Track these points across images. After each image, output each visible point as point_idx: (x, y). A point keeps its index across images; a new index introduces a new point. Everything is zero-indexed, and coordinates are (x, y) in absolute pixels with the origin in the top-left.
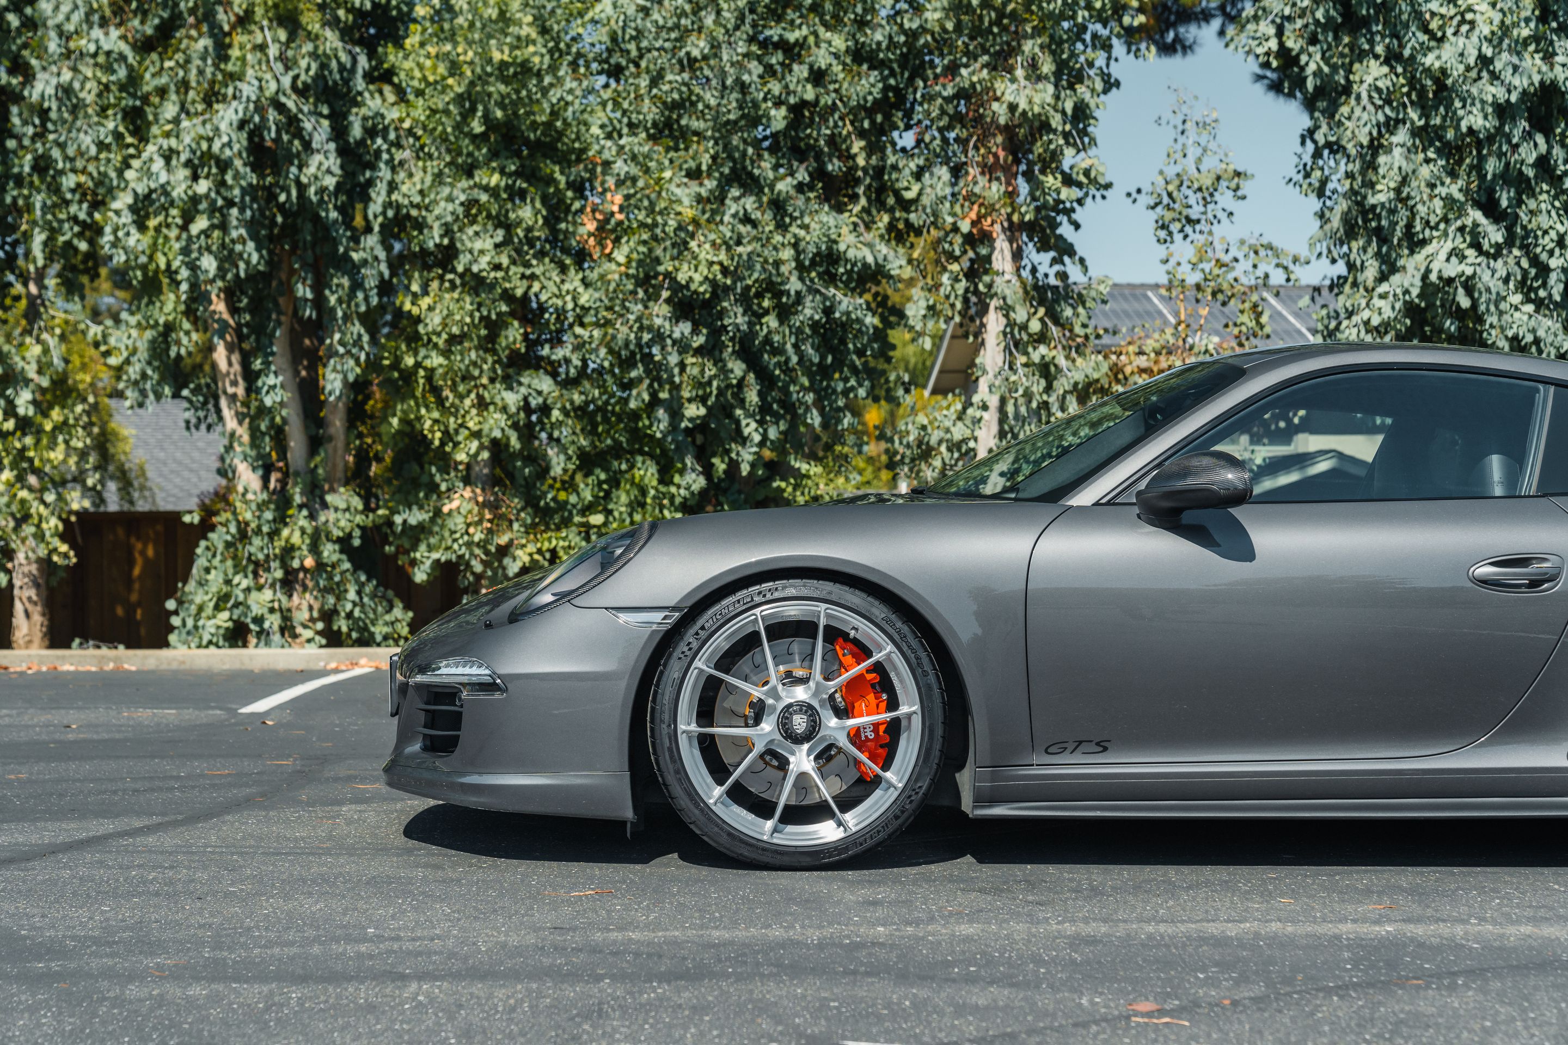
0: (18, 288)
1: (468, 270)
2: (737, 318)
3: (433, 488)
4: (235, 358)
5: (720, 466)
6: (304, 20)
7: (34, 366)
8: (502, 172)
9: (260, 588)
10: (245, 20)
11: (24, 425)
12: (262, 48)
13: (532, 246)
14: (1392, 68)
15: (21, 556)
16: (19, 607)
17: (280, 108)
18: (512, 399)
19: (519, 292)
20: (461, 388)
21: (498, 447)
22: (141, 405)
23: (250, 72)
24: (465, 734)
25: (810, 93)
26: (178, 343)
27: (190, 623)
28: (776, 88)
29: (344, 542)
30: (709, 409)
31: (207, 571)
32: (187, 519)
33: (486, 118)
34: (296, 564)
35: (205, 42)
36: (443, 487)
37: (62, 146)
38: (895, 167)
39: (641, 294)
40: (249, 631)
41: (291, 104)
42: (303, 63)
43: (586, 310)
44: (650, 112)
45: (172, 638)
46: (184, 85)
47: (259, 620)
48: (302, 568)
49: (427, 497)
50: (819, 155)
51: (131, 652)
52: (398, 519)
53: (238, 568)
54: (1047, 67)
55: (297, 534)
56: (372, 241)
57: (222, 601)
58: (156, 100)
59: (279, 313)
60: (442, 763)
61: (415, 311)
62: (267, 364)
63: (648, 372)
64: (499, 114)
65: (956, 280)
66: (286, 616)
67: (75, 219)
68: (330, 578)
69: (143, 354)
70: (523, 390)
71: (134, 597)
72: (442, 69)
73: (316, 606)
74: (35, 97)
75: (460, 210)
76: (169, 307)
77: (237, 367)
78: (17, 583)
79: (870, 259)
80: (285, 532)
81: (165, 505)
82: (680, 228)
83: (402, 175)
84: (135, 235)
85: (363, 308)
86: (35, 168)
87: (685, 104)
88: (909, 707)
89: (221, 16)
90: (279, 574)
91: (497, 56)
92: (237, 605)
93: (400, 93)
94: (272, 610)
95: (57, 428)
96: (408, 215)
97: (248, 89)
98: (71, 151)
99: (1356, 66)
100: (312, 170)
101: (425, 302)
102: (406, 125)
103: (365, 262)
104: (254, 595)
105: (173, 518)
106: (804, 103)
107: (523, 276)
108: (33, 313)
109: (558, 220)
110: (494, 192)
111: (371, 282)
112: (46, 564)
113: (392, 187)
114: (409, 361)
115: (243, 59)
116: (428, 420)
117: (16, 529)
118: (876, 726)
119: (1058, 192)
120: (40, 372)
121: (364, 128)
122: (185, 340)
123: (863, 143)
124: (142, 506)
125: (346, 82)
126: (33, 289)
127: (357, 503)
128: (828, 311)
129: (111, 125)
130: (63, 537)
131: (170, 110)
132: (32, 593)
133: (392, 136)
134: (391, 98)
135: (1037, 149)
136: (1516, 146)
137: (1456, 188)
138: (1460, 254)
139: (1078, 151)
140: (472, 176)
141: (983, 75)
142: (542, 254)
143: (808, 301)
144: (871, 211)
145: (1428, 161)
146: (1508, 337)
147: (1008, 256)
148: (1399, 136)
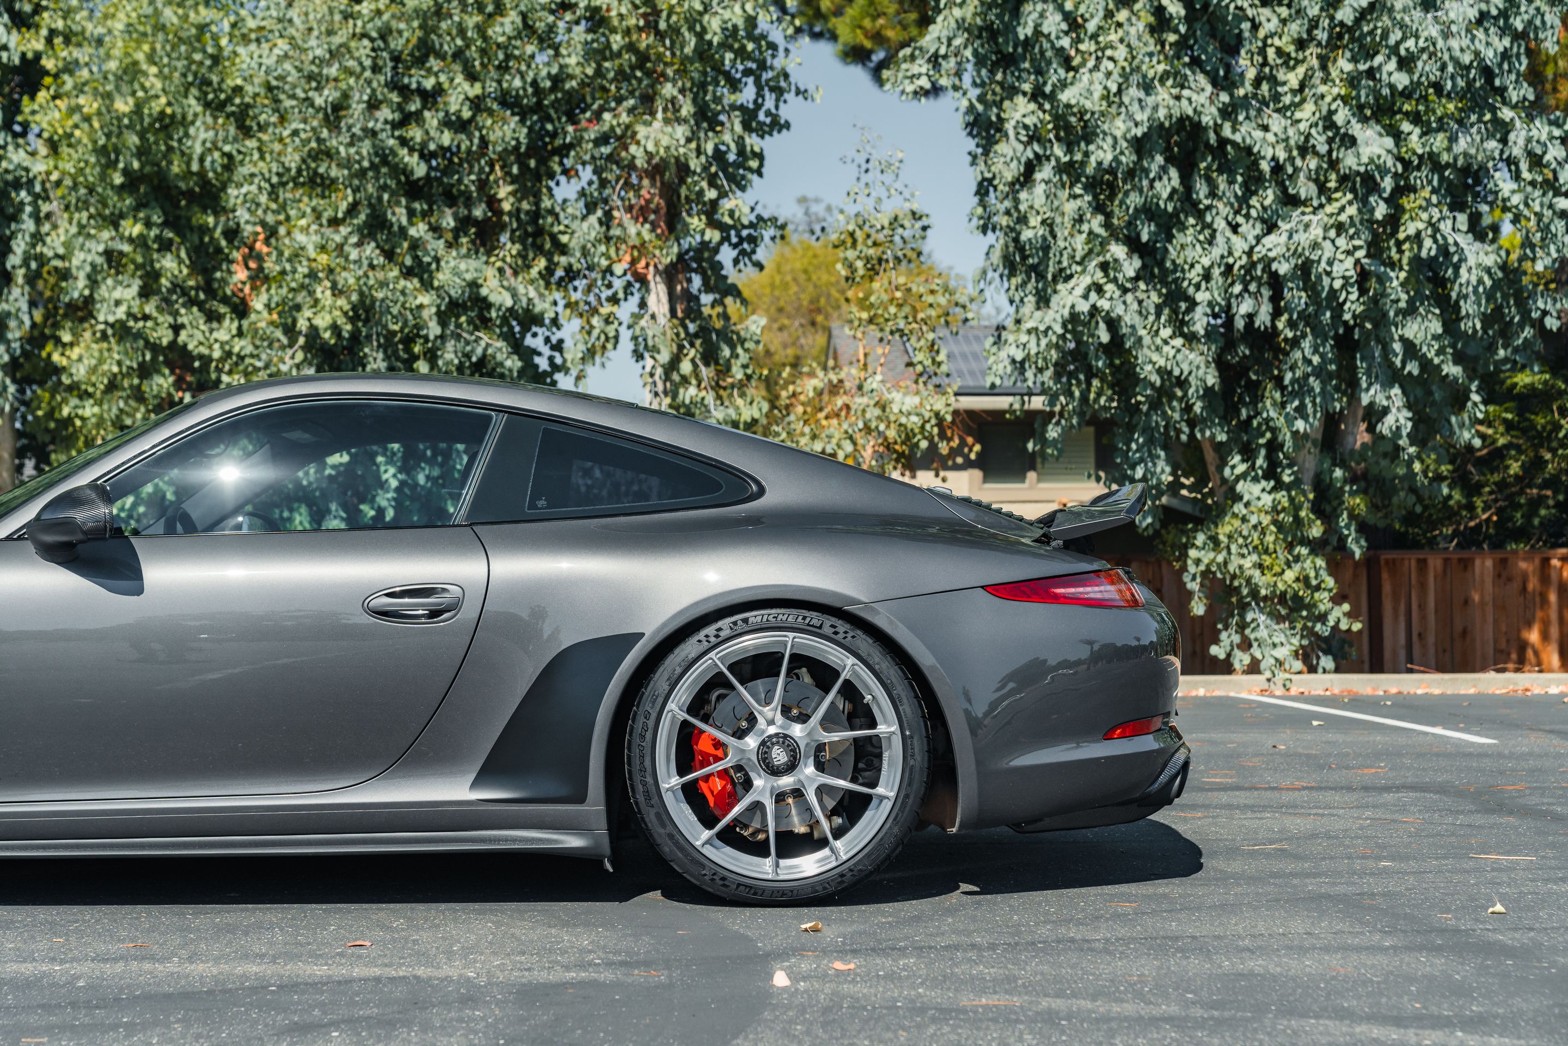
2: (377, 363)
8: (147, 221)
13: (180, 294)
14: (1041, 107)
19: (166, 342)
28: (417, 134)
38: (552, 212)
50: (468, 202)
54: (687, 109)
56: (15, 291)
61: (65, 362)
64: (138, 166)
65: (609, 323)
75: (100, 260)
79: (513, 305)
82: (311, 274)
83: (46, 227)
93: (52, 146)
96: (52, 267)
99: (1007, 104)
101: (75, 353)
102: (54, 177)
106: (444, 150)
107: (171, 326)
110: (140, 243)
113: (38, 238)
114: (65, 411)
119: (703, 233)
123: (510, 188)
128: (470, 355)
133: (38, 188)
135: (683, 191)
136: (1153, 180)
137: (1096, 223)
138: (1099, 289)
139: (723, 194)
140: (116, 226)
141: (625, 118)
142: (191, 302)
143: (450, 345)
144: (524, 258)
145: (1075, 197)
146: (1160, 371)
147: (664, 298)
148: (1045, 172)
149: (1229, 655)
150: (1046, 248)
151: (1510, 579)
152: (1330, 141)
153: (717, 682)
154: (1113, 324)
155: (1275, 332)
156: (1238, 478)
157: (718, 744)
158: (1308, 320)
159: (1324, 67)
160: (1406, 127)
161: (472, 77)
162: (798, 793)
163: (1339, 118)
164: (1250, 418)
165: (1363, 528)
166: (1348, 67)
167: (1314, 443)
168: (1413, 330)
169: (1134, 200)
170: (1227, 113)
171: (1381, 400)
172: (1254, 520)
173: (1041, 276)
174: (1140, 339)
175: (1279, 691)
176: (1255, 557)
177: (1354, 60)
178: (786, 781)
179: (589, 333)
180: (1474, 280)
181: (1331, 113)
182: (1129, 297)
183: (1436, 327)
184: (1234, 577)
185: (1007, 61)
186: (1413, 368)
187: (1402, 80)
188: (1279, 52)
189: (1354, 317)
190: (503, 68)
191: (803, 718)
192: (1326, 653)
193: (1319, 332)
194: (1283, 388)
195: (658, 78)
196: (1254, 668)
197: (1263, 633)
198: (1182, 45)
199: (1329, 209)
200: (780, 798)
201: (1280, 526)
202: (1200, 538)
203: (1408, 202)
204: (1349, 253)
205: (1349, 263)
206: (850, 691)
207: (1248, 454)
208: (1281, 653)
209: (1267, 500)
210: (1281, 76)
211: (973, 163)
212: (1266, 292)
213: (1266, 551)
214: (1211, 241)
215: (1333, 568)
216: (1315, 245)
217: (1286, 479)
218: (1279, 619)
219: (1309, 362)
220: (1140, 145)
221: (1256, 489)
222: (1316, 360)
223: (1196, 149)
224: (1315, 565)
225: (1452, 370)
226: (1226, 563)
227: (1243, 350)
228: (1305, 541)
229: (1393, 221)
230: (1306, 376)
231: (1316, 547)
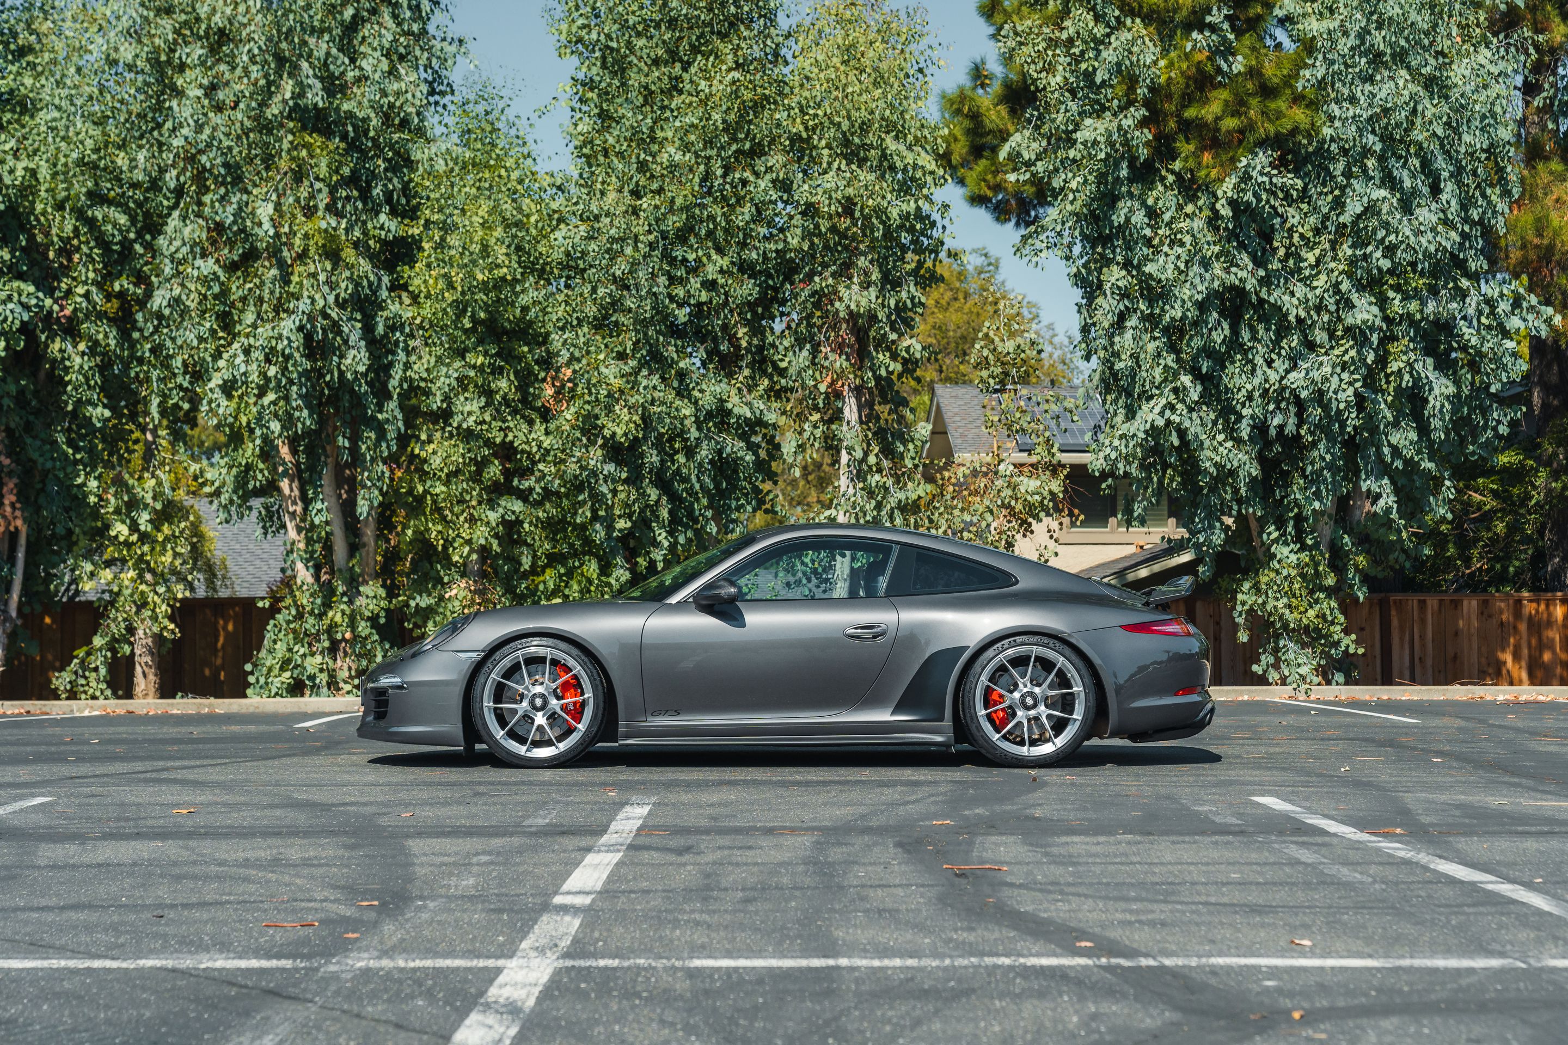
0: (137, 434)
1: (459, 427)
2: (652, 458)
3: (439, 581)
4: (295, 485)
5: (642, 562)
6: (343, 254)
7: (151, 494)
8: (486, 354)
9: (313, 654)
10: (302, 256)
11: (144, 538)
12: (314, 275)
13: (508, 406)
14: (1129, 273)
15: (140, 633)
16: (138, 669)
17: (326, 316)
18: (493, 517)
19: (498, 440)
20: (456, 509)
21: (484, 551)
22: (227, 522)
23: (306, 294)
24: (390, 709)
25: (704, 297)
26: (255, 478)
27: (262, 680)
28: (680, 292)
29: (373, 620)
30: (634, 523)
31: (275, 642)
32: (260, 604)
33: (473, 318)
34: (339, 636)
35: (274, 272)
36: (446, 579)
37: (173, 340)
38: (773, 345)
39: (584, 440)
40: (305, 686)
41: (334, 315)
42: (343, 285)
43: (547, 451)
44: (591, 310)
45: (249, 691)
46: (261, 300)
47: (312, 678)
48: (344, 639)
49: (434, 587)
50: (715, 340)
51: (220, 701)
52: (413, 604)
53: (297, 640)
54: (875, 276)
55: (339, 615)
56: (392, 405)
57: (285, 664)
58: (240, 305)
59: (327, 456)
60: (382, 723)
61: (423, 454)
62: (316, 494)
63: (591, 496)
64: (482, 315)
65: (815, 427)
66: (332, 675)
67: (181, 387)
68: (364, 646)
69: (230, 487)
70: (501, 510)
71: (219, 662)
72: (441, 284)
73: (354, 667)
74: (155, 308)
75: (454, 383)
76: (249, 452)
77: (296, 492)
78: (137, 652)
79: (749, 415)
80: (330, 614)
81: (243, 592)
82: (610, 395)
83: (413, 358)
84: (224, 403)
85: (386, 454)
86: (152, 350)
87: (615, 304)
88: (588, 694)
89: (286, 253)
90: (327, 644)
91: (480, 277)
92: (296, 667)
93: (415, 298)
94: (321, 670)
95: (167, 539)
96: (418, 387)
97: (304, 305)
98: (179, 342)
99: (1105, 270)
100: (349, 361)
101: (430, 448)
102: (418, 321)
103: (387, 420)
104: (309, 659)
105: (248, 603)
106: (700, 304)
107: (501, 429)
108: (149, 455)
109: (528, 386)
110: (480, 369)
111: (391, 435)
112: (159, 638)
113: (407, 366)
114: (420, 489)
115: (301, 284)
116: (435, 530)
117: (137, 613)
118: (575, 703)
120: (154, 498)
121: (386, 326)
122: (260, 477)
123: (745, 330)
124: (224, 593)
125: (374, 293)
126: (149, 437)
127: (382, 592)
128: (720, 452)
129: (208, 325)
130: (171, 618)
131: (250, 317)
132: (148, 659)
133: (407, 330)
134: (407, 301)
135: (872, 333)
136: (1210, 330)
137: (1170, 360)
138: (1172, 408)
139: (901, 335)
140: (464, 358)
141: (830, 281)
142: (515, 412)
143: (704, 445)
144: (753, 378)
145: (1155, 339)
146: (1216, 465)
147: (855, 408)
148: (1133, 322)
149: (1265, 672)
150: (1133, 375)
151: (1490, 616)
152: (1337, 303)
153: (1002, 669)
154: (1182, 433)
155: (1298, 437)
156: (1274, 541)
157: (1001, 696)
158: (1322, 428)
159: (1333, 249)
160: (1391, 294)
161: (720, 251)
162: (1037, 719)
163: (1345, 286)
164: (1283, 498)
165: (1366, 579)
166: (1350, 252)
167: (1330, 516)
168: (1396, 438)
169: (1197, 342)
170: (1265, 282)
171: (1375, 488)
172: (1285, 573)
173: (1129, 395)
174: (1202, 443)
175: (1302, 697)
176: (1285, 600)
177: (1353, 246)
178: (1032, 713)
179: (800, 434)
180: (1438, 405)
181: (1338, 284)
182: (1194, 415)
183: (1413, 436)
184: (1270, 614)
185: (1105, 240)
186: (1399, 464)
187: (1386, 264)
188: (1302, 236)
189: (1355, 427)
190: (743, 245)
191: (1039, 685)
192: (1339, 670)
193: (1331, 439)
194: (1306, 477)
195: (856, 253)
196: (1284, 681)
197: (1291, 656)
198: (1232, 235)
199: (1336, 352)
200: (1029, 720)
201: (1303, 576)
202: (1246, 586)
203: (1393, 348)
204: (1350, 384)
205: (1350, 391)
206: (1061, 674)
207: (1280, 524)
208: (1303, 670)
209: (1293, 558)
210: (1303, 253)
211: (1079, 312)
212: (1293, 409)
213: (1294, 596)
214: (1253, 371)
215: (1344, 610)
216: (1326, 380)
217: (1309, 542)
218: (1304, 646)
219: (1323, 459)
220: (1202, 306)
221: (1286, 550)
222: (1328, 457)
223: (1242, 305)
224: (1329, 605)
225: (1428, 465)
226: (1264, 603)
227: (1277, 448)
228: (1322, 589)
229: (1382, 360)
230: (1322, 469)
231: (1331, 592)
